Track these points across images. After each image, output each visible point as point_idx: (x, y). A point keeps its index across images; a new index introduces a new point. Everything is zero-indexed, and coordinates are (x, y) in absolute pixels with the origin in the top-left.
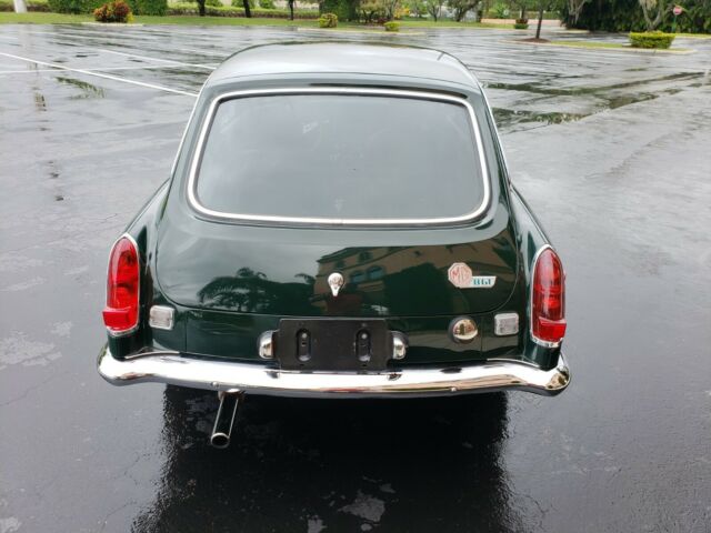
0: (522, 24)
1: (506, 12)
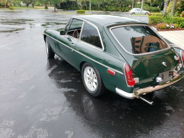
0: (46, 8)
1: (41, 5)
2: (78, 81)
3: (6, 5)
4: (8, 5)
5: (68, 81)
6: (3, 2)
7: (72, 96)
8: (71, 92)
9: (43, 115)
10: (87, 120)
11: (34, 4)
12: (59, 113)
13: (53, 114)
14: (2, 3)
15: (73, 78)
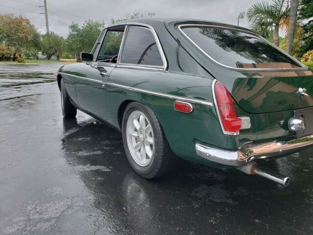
1: (70, 56)
2: (116, 152)
3: (12, 56)
4: (17, 55)
5: (95, 153)
6: (8, 52)
7: (99, 178)
8: (98, 173)
9: (17, 219)
10: (126, 228)
11: (60, 56)
12: (57, 215)
13: (42, 216)
14: (7, 54)
15: (105, 148)
